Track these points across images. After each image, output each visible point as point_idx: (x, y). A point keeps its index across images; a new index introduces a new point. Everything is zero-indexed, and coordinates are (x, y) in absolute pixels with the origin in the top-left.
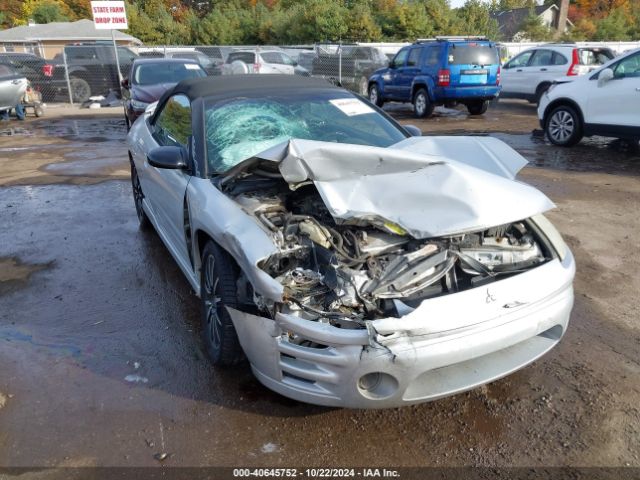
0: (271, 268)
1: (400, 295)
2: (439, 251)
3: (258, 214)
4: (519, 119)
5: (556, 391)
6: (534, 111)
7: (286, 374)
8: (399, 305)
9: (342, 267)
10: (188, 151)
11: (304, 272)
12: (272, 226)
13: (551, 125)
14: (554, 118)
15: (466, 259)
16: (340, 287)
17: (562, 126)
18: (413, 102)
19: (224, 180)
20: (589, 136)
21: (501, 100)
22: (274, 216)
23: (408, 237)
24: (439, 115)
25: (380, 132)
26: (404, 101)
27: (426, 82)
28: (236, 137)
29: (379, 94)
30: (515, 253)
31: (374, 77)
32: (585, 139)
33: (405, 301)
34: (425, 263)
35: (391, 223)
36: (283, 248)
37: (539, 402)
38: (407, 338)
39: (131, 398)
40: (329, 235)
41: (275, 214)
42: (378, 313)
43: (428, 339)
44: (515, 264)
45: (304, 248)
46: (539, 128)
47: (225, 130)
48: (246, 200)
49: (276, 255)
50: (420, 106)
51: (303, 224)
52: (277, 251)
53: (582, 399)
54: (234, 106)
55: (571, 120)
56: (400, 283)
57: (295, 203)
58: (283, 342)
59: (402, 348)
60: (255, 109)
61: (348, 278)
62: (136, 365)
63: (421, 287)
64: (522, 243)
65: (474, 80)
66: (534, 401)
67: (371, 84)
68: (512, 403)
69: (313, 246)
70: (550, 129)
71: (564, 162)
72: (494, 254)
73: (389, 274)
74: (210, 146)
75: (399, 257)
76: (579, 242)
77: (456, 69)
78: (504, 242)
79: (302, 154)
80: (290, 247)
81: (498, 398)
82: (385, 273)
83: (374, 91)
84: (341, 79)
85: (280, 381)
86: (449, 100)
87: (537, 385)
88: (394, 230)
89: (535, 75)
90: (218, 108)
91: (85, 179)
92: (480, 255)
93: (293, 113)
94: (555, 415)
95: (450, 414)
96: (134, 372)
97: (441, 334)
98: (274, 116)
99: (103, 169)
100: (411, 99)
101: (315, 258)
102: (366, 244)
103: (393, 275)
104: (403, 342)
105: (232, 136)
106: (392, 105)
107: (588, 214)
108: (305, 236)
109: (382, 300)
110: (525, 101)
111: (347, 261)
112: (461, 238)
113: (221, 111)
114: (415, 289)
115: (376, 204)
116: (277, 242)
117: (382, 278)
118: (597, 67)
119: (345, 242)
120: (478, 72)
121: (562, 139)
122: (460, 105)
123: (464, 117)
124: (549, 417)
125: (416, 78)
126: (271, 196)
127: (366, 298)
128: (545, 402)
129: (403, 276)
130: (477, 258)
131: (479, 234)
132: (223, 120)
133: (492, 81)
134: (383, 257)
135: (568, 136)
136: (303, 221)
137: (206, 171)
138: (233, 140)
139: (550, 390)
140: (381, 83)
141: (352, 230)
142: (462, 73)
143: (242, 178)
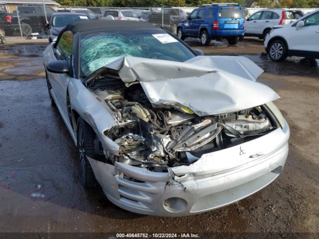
0: (113, 134)
1: (190, 150)
2: (212, 123)
3: (106, 101)
4: (254, 47)
5: (277, 202)
6: (262, 43)
7: (122, 196)
8: (189, 156)
9: (155, 133)
10: (70, 63)
11: (134, 136)
12: (114, 108)
13: (271, 50)
14: (273, 47)
15: (228, 128)
16: (154, 145)
17: (277, 51)
18: (200, 38)
19: (88, 80)
20: (290, 56)
21: (245, 37)
22: (116, 102)
23: (194, 115)
24: (213, 44)
25: (181, 53)
26: (196, 37)
27: (207, 27)
28: (97, 55)
29: (183, 33)
30: (256, 124)
31: (180, 24)
32: (288, 58)
33: (192, 153)
34: (204, 131)
35: (184, 107)
36: (120, 122)
37: (268, 209)
38: (193, 177)
39: (33, 207)
40: (148, 114)
41: (117, 100)
42: (176, 161)
43: (205, 178)
44: (256, 130)
45: (133, 122)
46: (265, 52)
47: (91, 51)
48: (100, 92)
49: (116, 126)
50: (204, 40)
51: (133, 107)
52: (116, 124)
53: (292, 207)
54: (97, 37)
55: (281, 48)
56: (190, 143)
57: (129, 94)
58: (120, 178)
59: (190, 183)
60: (109, 39)
61: (159, 140)
62: (39, 186)
63: (202, 144)
64: (260, 118)
65: (232, 26)
66: (265, 209)
67: (178, 28)
68: (252, 209)
69: (139, 120)
70: (271, 52)
71: (277, 70)
72: (244, 125)
73: (183, 137)
74: (82, 60)
75: (189, 127)
76: (287, 114)
77: (222, 21)
78: (250, 118)
79: (132, 65)
80: (125, 121)
81: (244, 206)
82: (181, 137)
83: (180, 32)
84: (163, 25)
85: (119, 200)
86: (219, 37)
87: (266, 198)
88: (186, 111)
89: (262, 24)
90: (88, 38)
91: (24, 77)
92: (236, 125)
93: (131, 41)
94: (277, 217)
95: (217, 217)
96: (37, 191)
97: (213, 175)
98: (120, 43)
99: (35, 72)
100: (199, 36)
101: (140, 128)
102: (170, 119)
103: (186, 138)
104: (190, 180)
105: (95, 54)
106: (189, 39)
107: (291, 98)
108: (134, 115)
109: (179, 152)
110: (257, 38)
111: (158, 129)
112: (225, 116)
113: (90, 40)
114: (198, 146)
115: (176, 95)
116: (117, 118)
117: (179, 139)
118: (295, 21)
119: (158, 118)
120: (233, 22)
121: (277, 58)
122: (224, 40)
123: (226, 46)
124: (273, 218)
125: (201, 25)
126: (116, 90)
127: (169, 151)
128: (271, 209)
129: (192, 138)
130: (234, 127)
131: (236, 113)
132: (90, 45)
133: (241, 27)
134: (180, 127)
135: (280, 56)
136: (134, 105)
137: (79, 75)
138: (96, 56)
139: (273, 201)
140: (183, 27)
141: (162, 111)
142: (226, 23)
143: (98, 79)
